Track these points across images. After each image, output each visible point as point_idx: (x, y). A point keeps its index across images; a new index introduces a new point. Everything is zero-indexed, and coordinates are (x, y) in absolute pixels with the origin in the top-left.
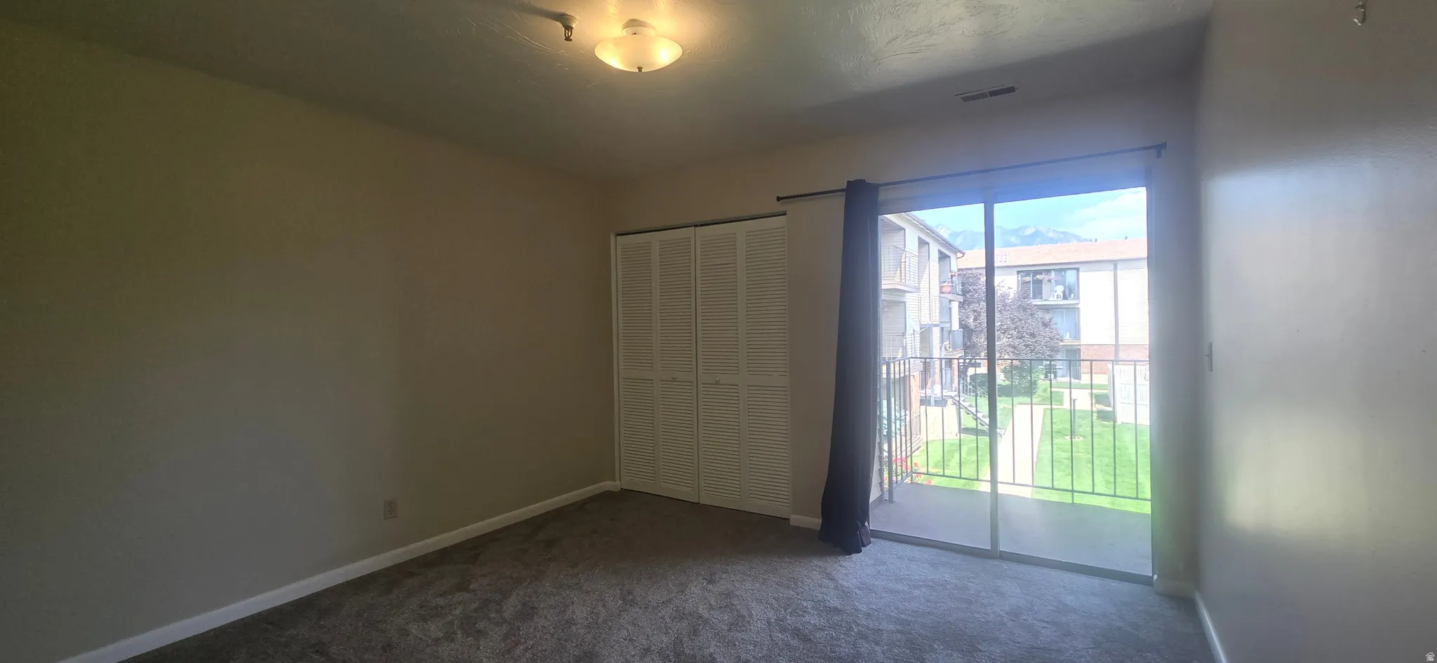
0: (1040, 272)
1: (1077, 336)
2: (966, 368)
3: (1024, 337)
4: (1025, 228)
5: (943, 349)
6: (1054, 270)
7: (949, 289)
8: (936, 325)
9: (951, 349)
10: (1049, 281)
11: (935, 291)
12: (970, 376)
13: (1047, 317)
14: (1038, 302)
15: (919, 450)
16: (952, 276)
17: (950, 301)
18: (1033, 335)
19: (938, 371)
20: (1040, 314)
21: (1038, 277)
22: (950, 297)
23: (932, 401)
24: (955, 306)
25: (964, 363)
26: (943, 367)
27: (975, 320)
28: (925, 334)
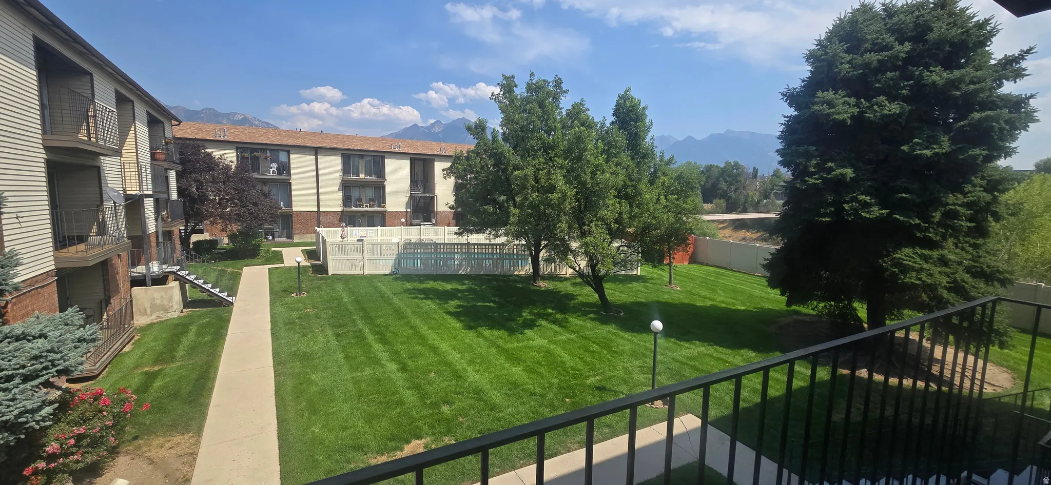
0: (257, 150)
1: (289, 204)
2: (188, 236)
3: (248, 206)
4: (236, 113)
5: (160, 219)
6: (268, 149)
7: (162, 157)
8: (148, 196)
9: (170, 220)
10: (266, 159)
11: (145, 157)
12: (194, 243)
13: (266, 189)
14: (256, 175)
15: (133, 341)
16: (167, 143)
17: (166, 170)
18: (255, 204)
19: (154, 244)
20: (259, 187)
21: (256, 154)
22: (165, 165)
23: (148, 281)
24: (172, 175)
25: (186, 229)
26: (161, 240)
27: (197, 189)
28: (134, 204)
